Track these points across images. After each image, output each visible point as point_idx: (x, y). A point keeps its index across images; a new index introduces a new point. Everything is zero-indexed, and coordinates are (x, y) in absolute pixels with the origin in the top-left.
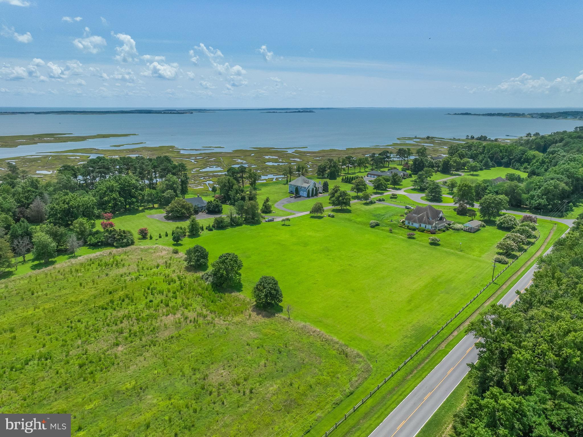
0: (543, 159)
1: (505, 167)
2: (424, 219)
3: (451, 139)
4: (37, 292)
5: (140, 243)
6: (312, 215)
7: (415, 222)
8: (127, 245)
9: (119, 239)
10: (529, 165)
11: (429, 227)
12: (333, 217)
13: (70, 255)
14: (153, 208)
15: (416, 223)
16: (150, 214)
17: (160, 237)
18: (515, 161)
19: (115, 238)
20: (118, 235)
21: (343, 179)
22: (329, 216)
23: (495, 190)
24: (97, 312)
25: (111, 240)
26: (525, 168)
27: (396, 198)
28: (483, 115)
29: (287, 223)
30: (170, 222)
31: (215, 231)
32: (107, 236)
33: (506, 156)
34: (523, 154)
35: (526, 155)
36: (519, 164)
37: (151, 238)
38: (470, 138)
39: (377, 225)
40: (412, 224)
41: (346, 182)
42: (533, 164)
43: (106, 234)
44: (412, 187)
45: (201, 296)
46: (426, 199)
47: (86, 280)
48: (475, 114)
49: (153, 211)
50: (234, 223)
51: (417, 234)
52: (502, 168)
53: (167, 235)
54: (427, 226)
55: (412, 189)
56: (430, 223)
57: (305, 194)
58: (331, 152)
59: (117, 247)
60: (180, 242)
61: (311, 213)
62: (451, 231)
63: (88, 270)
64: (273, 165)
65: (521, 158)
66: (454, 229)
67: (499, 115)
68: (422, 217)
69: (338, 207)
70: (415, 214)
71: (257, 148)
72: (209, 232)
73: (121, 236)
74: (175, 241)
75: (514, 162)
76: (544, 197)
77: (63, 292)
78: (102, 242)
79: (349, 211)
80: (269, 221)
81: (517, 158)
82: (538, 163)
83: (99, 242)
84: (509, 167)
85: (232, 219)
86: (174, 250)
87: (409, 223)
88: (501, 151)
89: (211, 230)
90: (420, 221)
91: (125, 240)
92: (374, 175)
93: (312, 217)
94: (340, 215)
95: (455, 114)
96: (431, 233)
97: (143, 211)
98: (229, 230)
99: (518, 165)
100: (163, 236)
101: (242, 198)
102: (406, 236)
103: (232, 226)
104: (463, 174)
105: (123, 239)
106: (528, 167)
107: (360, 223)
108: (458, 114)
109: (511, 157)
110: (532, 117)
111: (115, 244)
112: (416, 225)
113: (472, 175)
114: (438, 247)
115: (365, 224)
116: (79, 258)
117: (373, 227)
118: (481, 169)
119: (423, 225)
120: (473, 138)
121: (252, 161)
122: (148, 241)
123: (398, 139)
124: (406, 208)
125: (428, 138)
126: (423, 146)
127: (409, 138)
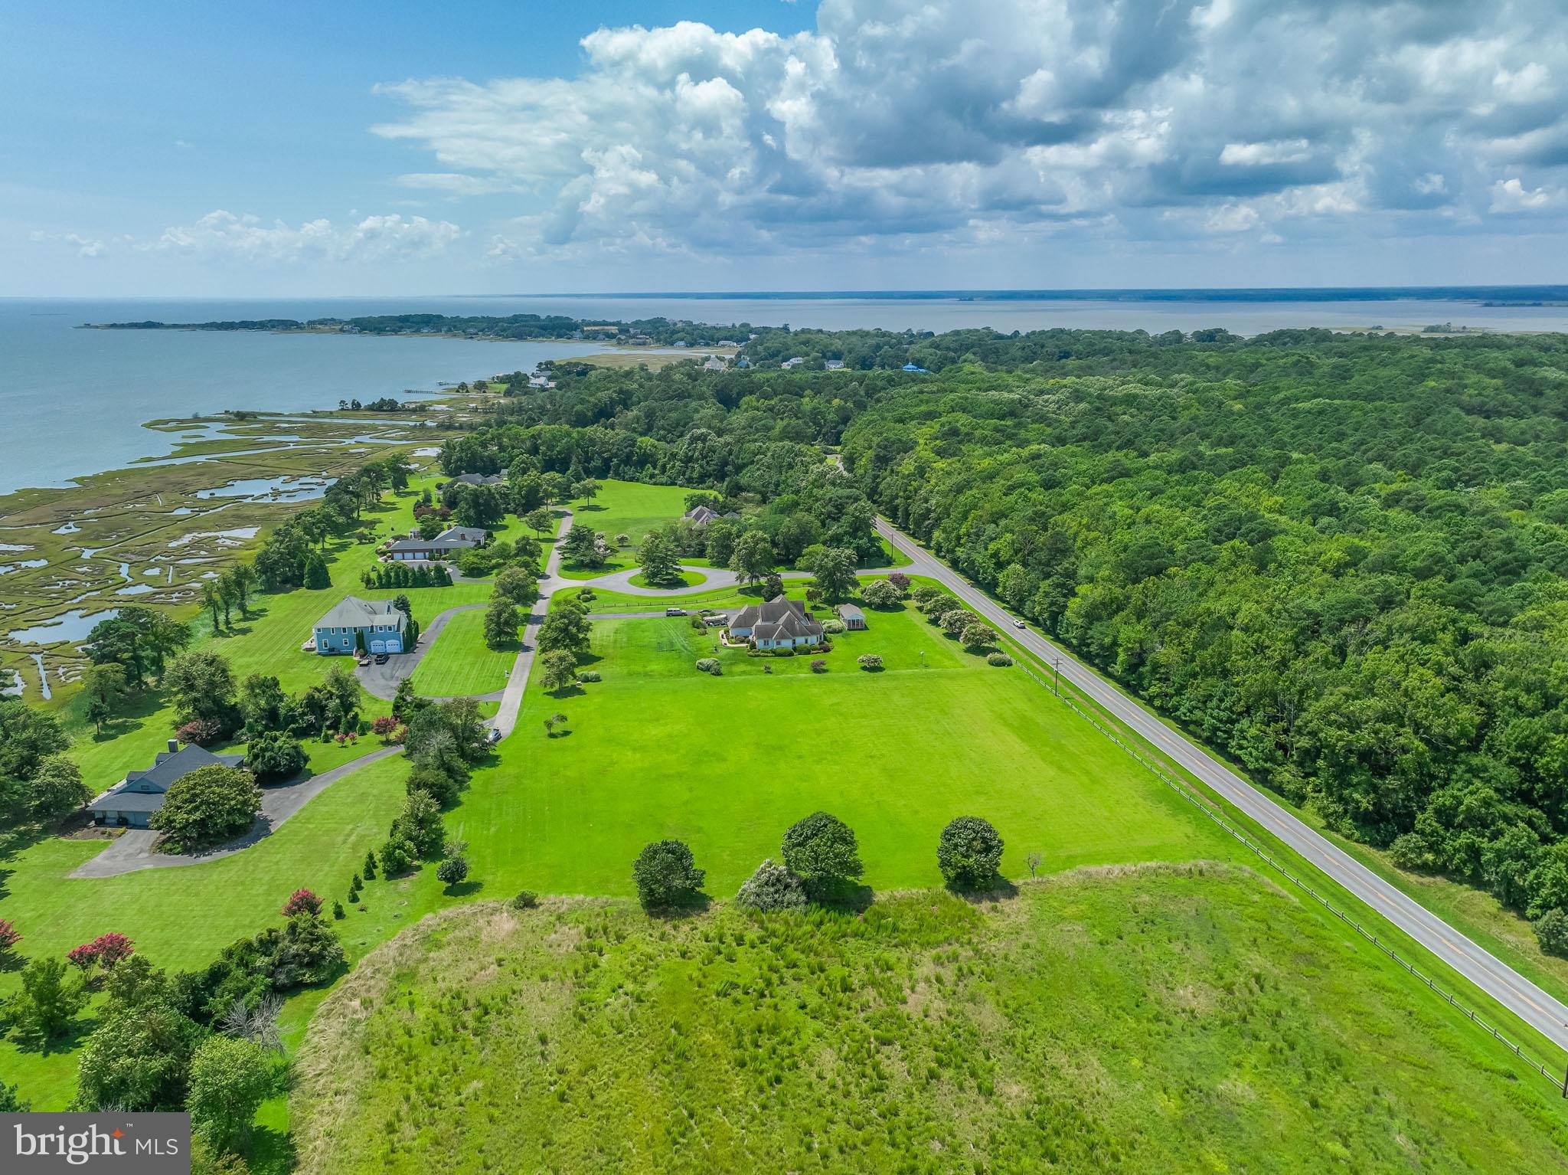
3: (304, 415)
10: (655, 468)
12: (597, 678)
17: (354, 898)
21: (369, 581)
27: (594, 598)
36: (632, 469)
37: (339, 913)
38: (351, 406)
39: (719, 666)
40: (778, 643)
43: (260, 960)
44: (562, 563)
46: (653, 585)
48: (175, 326)
55: (566, 568)
56: (811, 632)
81: (622, 455)
95: (114, 326)
99: (630, 471)
100: (356, 891)
102: (805, 671)
106: (657, 472)
107: (674, 674)
108: (123, 326)
110: (342, 330)
111: (308, 978)
112: (787, 644)
113: (589, 508)
119: (800, 641)
120: (359, 405)
122: (345, 924)
123: (149, 427)
124: (670, 614)
125: (241, 417)
126: (282, 443)
127: (181, 421)
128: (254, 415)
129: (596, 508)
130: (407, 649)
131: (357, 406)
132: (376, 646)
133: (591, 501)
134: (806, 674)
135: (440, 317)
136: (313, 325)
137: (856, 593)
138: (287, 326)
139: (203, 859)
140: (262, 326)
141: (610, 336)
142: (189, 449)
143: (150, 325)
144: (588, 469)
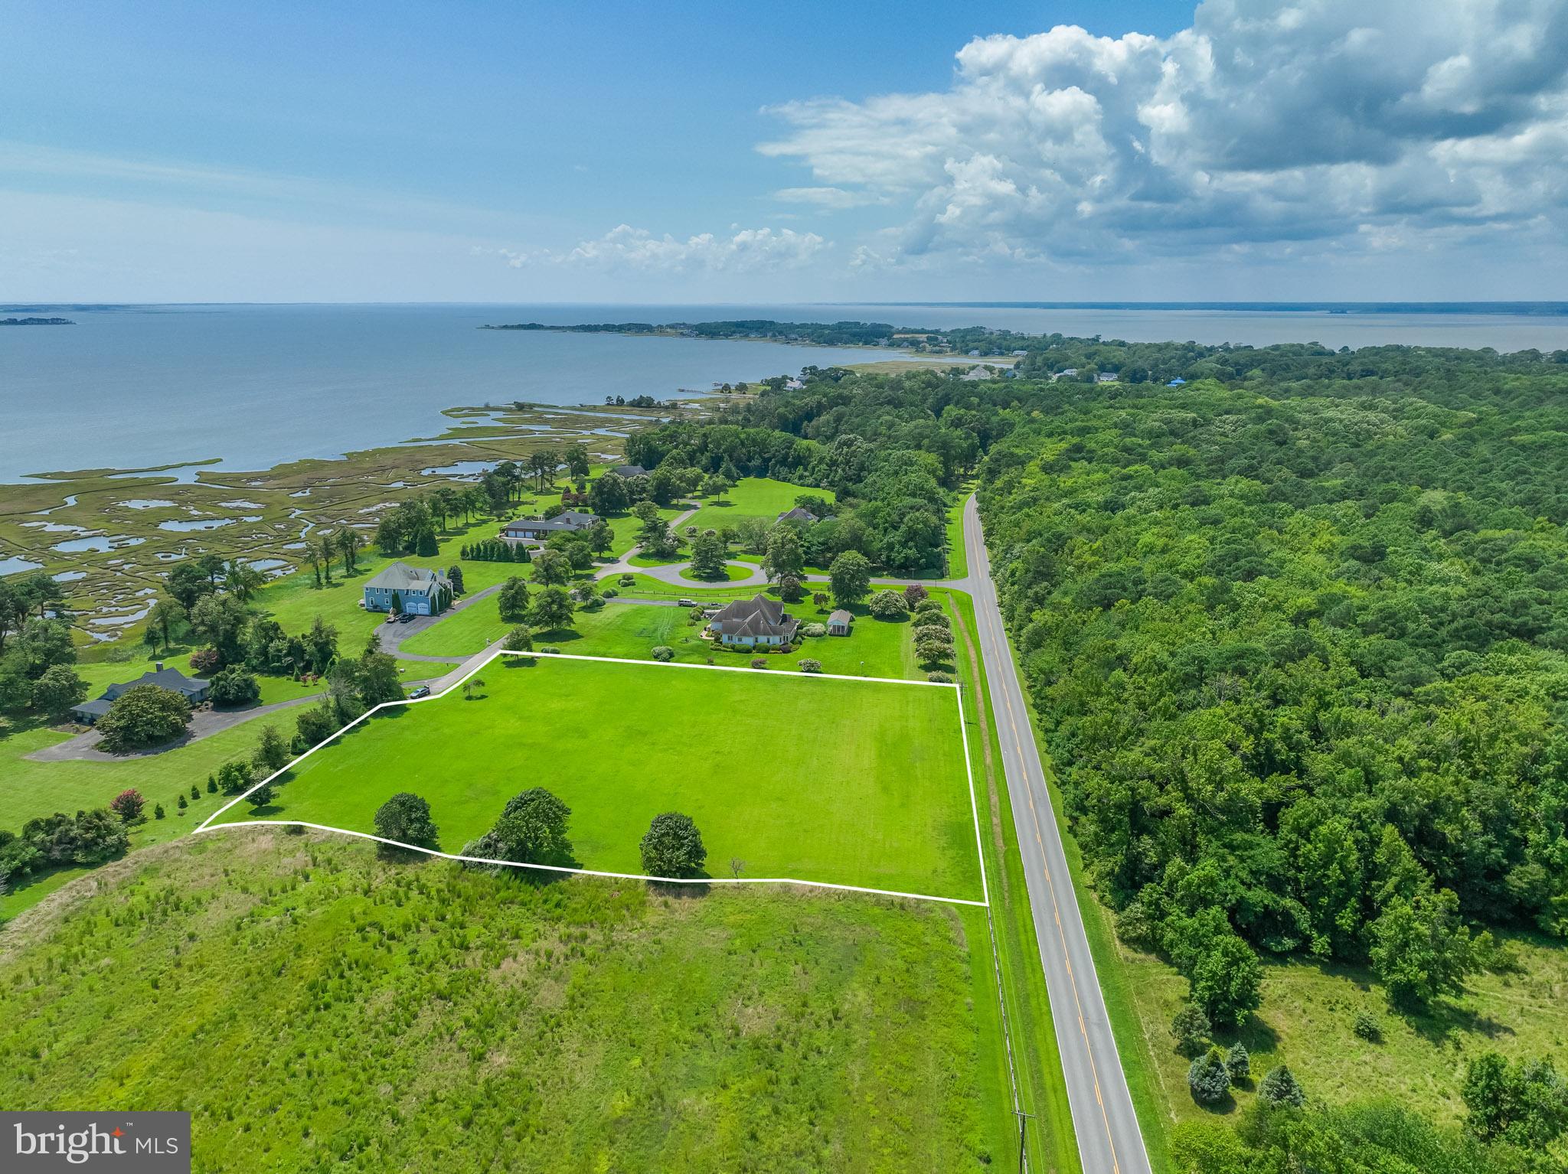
1: (756, 477)
2: (762, 626)
3: (574, 408)
5: (147, 837)
7: (745, 634)
8: (119, 851)
9: (91, 840)
10: (806, 470)
11: (775, 640)
12: (556, 654)
15: (749, 636)
17: (183, 805)
18: (777, 462)
19: (73, 841)
20: (84, 830)
21: (464, 553)
23: (821, 540)
25: (63, 850)
26: (801, 477)
27: (634, 584)
28: (574, 329)
29: (472, 692)
32: (42, 841)
33: (755, 452)
34: (789, 448)
35: (795, 450)
36: (786, 469)
37: (160, 814)
38: (615, 402)
39: (671, 655)
40: (740, 640)
41: (476, 559)
42: (814, 468)
43: (39, 836)
44: (639, 551)
45: (512, 902)
46: (695, 576)
47: (143, 969)
48: (552, 328)
49: (20, 740)
52: (751, 479)
53: (195, 796)
54: (771, 638)
55: (641, 556)
56: (775, 633)
59: (89, 866)
60: (273, 803)
62: (809, 642)
64: (195, 531)
65: (787, 455)
66: (812, 635)
67: (608, 328)
69: (549, 628)
70: (737, 617)
75: (775, 465)
76: (911, 544)
78: (33, 862)
79: (574, 636)
80: (420, 696)
81: (780, 456)
82: (824, 467)
83: (23, 866)
85: (343, 711)
87: (730, 638)
88: (742, 443)
89: (303, 752)
90: (755, 629)
92: (525, 531)
93: (509, 665)
95: (506, 327)
96: (787, 652)
99: (784, 471)
100: (189, 799)
104: (698, 503)
105: (103, 838)
106: (806, 474)
108: (512, 327)
109: (766, 456)
110: (682, 334)
111: (79, 858)
112: (749, 641)
113: (718, 504)
116: (15, 926)
119: (763, 639)
120: (623, 401)
122: (152, 823)
123: (445, 413)
124: (681, 604)
125: (521, 407)
126: (532, 432)
127: (473, 409)
128: (531, 406)
129: (726, 504)
130: (434, 612)
131: (620, 402)
132: (410, 607)
133: (723, 497)
135: (772, 323)
136: (660, 330)
137: (867, 600)
138: (640, 329)
139: (121, 758)
140: (620, 329)
141: (914, 344)
142: (457, 433)
143: (532, 327)
144: (748, 468)
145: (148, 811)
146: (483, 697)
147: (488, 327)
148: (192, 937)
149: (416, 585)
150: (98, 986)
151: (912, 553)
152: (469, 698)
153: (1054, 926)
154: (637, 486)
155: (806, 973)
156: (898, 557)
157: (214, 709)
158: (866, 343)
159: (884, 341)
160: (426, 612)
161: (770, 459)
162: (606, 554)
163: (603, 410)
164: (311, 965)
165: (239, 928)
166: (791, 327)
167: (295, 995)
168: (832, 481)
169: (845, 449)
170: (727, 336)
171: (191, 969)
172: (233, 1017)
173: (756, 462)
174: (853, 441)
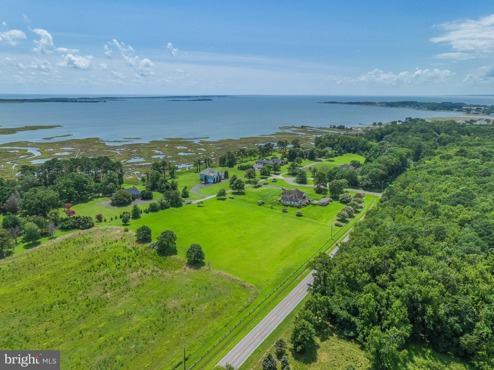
0: (376, 148)
1: (353, 153)
2: (293, 199)
3: (319, 128)
4: (38, 264)
5: (98, 225)
6: (218, 198)
7: (287, 200)
8: (90, 227)
9: (84, 223)
10: (368, 152)
11: (296, 204)
12: (233, 198)
13: (50, 237)
14: (99, 197)
16: (98, 202)
17: (112, 220)
19: (80, 223)
20: (83, 221)
21: (238, 167)
22: (230, 198)
24: (85, 274)
25: (78, 224)
26: (366, 154)
27: (276, 182)
28: (346, 103)
29: (201, 205)
30: (116, 208)
31: (150, 213)
32: (74, 221)
33: (353, 145)
34: (364, 144)
35: (366, 145)
37: (105, 221)
38: (333, 127)
39: (263, 203)
40: (286, 202)
41: (241, 169)
42: (370, 152)
43: (74, 220)
44: (287, 173)
45: (151, 259)
46: (296, 182)
47: (69, 253)
48: (340, 103)
49: (100, 199)
50: (163, 207)
51: (289, 209)
52: (351, 154)
53: (116, 218)
54: (295, 203)
55: (288, 174)
56: (297, 201)
57: (212, 181)
58: (229, 141)
59: (82, 229)
60: (128, 223)
61: (217, 196)
62: (310, 206)
63: (68, 247)
64: (184, 155)
65: (363, 147)
66: (313, 204)
67: (358, 103)
68: (292, 197)
69: (236, 191)
70: (288, 194)
71: (169, 139)
72: (147, 214)
73: (85, 221)
74: (124, 222)
75: (359, 150)
76: (370, 179)
77: (56, 263)
78: (71, 226)
79: (243, 194)
80: (188, 204)
81: (360, 147)
82: (373, 151)
83: (69, 226)
84: (356, 153)
85: (162, 204)
86: (125, 229)
87: (284, 201)
88: (350, 142)
89: (147, 213)
90: (291, 200)
91: (88, 224)
92: (261, 163)
93: (218, 199)
94: (238, 197)
95: (325, 103)
96: (298, 208)
97: (91, 200)
98: (161, 212)
99: (361, 152)
100: (114, 219)
101: (166, 187)
102: (282, 211)
103: (162, 209)
104: (323, 160)
105: (86, 223)
107: (251, 202)
108: (327, 103)
109: (357, 146)
110: (381, 105)
111: (81, 227)
112: (288, 203)
113: (330, 161)
114: (301, 217)
115: (255, 203)
116: (57, 239)
117: (260, 205)
118: (336, 156)
121: (167, 152)
122: (103, 223)
123: (280, 128)
124: (282, 189)
125: (303, 127)
126: (298, 134)
127: (288, 127)
128: (306, 127)
129: (333, 161)
130: (214, 183)
131: (334, 127)
132: (209, 180)
133: (332, 159)
134: (280, 211)
135: (416, 102)
136: (375, 104)
137: (340, 195)
138: (371, 104)
142: (276, 134)
143: (334, 102)
144: (350, 150)
145: (103, 220)
146: (203, 206)
147: (320, 102)
148: (83, 249)
149: (212, 175)
150: (57, 255)
151: (370, 182)
152: (198, 206)
153: (285, 306)
154: (305, 153)
155: (199, 297)
156: (364, 183)
157: (141, 199)
158: (448, 110)
159: (455, 109)
160: (213, 182)
161: (358, 148)
162: (277, 172)
163: (328, 129)
164: (97, 261)
165: (93, 249)
166: (422, 104)
167: (88, 266)
168: (375, 156)
169: (381, 146)
170: (397, 106)
171: (76, 256)
172: (72, 269)
173: (353, 148)
174: (384, 143)
